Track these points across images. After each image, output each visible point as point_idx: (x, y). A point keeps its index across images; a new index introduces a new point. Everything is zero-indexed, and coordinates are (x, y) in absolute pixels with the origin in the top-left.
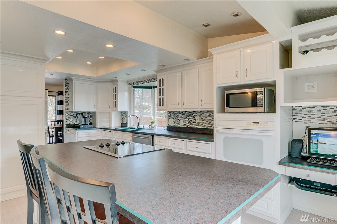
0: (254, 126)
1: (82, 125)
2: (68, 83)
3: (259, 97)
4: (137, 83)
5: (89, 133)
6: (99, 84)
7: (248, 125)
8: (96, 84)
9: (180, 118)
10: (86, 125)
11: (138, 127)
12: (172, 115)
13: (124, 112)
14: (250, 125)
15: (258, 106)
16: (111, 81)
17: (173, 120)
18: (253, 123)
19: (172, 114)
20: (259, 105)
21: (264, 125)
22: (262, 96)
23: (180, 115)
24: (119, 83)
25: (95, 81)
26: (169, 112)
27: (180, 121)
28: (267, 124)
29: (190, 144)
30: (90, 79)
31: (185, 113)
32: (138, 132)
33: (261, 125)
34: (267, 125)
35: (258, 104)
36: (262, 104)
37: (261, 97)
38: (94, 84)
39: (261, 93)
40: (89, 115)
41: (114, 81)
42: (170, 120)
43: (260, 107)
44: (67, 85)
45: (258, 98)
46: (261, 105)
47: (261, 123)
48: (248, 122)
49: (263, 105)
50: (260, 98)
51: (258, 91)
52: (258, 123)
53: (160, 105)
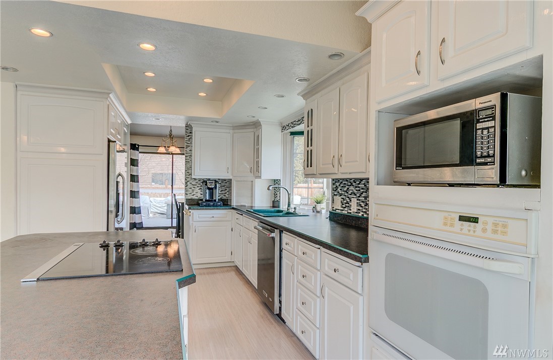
0: (461, 230)
1: (206, 201)
2: (190, 133)
3: (483, 129)
4: (292, 125)
5: (212, 215)
6: (236, 131)
7: (445, 224)
8: (232, 131)
9: (351, 194)
10: (212, 201)
11: (288, 209)
12: (340, 188)
13: (277, 180)
14: (452, 225)
15: (478, 161)
16: (254, 124)
17: (340, 197)
18: (462, 218)
19: (339, 185)
20: (482, 157)
21: (495, 232)
22: (491, 124)
23: (352, 188)
24: (264, 127)
25: (230, 126)
26: (334, 182)
27: (351, 201)
28: (505, 226)
29: (326, 260)
30: (217, 124)
31: (359, 184)
32: (265, 220)
33: (484, 230)
34: (504, 233)
35: (479, 154)
36: (491, 152)
37: (488, 128)
38: (228, 131)
39: (489, 112)
40: (218, 185)
41: (256, 125)
42: (335, 197)
43: (485, 164)
44: (189, 136)
45: (479, 132)
46: (489, 156)
47: (486, 223)
48: (446, 214)
49: (494, 156)
50: (485, 132)
51: (479, 106)
52: (475, 220)
53: (308, 167)
